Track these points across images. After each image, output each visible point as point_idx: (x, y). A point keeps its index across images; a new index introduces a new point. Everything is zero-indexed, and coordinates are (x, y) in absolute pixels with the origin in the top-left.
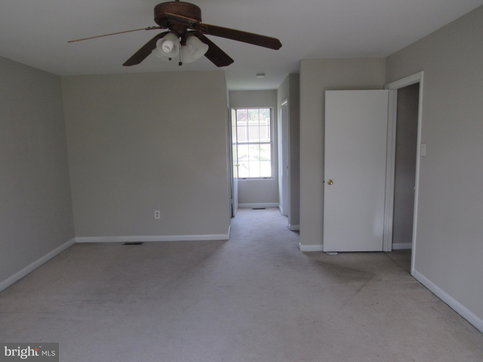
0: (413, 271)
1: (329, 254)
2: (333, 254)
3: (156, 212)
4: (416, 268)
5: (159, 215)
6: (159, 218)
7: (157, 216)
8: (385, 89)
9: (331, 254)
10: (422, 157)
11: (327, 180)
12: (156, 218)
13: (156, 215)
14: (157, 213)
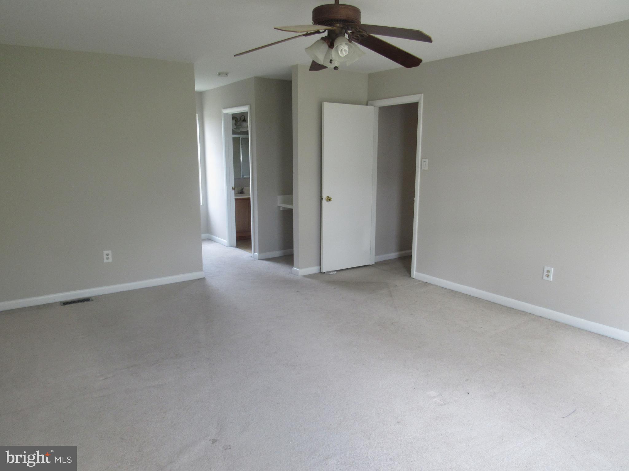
0: (414, 275)
1: (329, 274)
2: (333, 273)
3: (105, 252)
4: (417, 271)
5: (110, 256)
6: (110, 260)
7: (108, 258)
8: (369, 106)
9: (331, 273)
10: (422, 171)
11: (324, 196)
12: (106, 261)
13: (105, 257)
14: (108, 255)
